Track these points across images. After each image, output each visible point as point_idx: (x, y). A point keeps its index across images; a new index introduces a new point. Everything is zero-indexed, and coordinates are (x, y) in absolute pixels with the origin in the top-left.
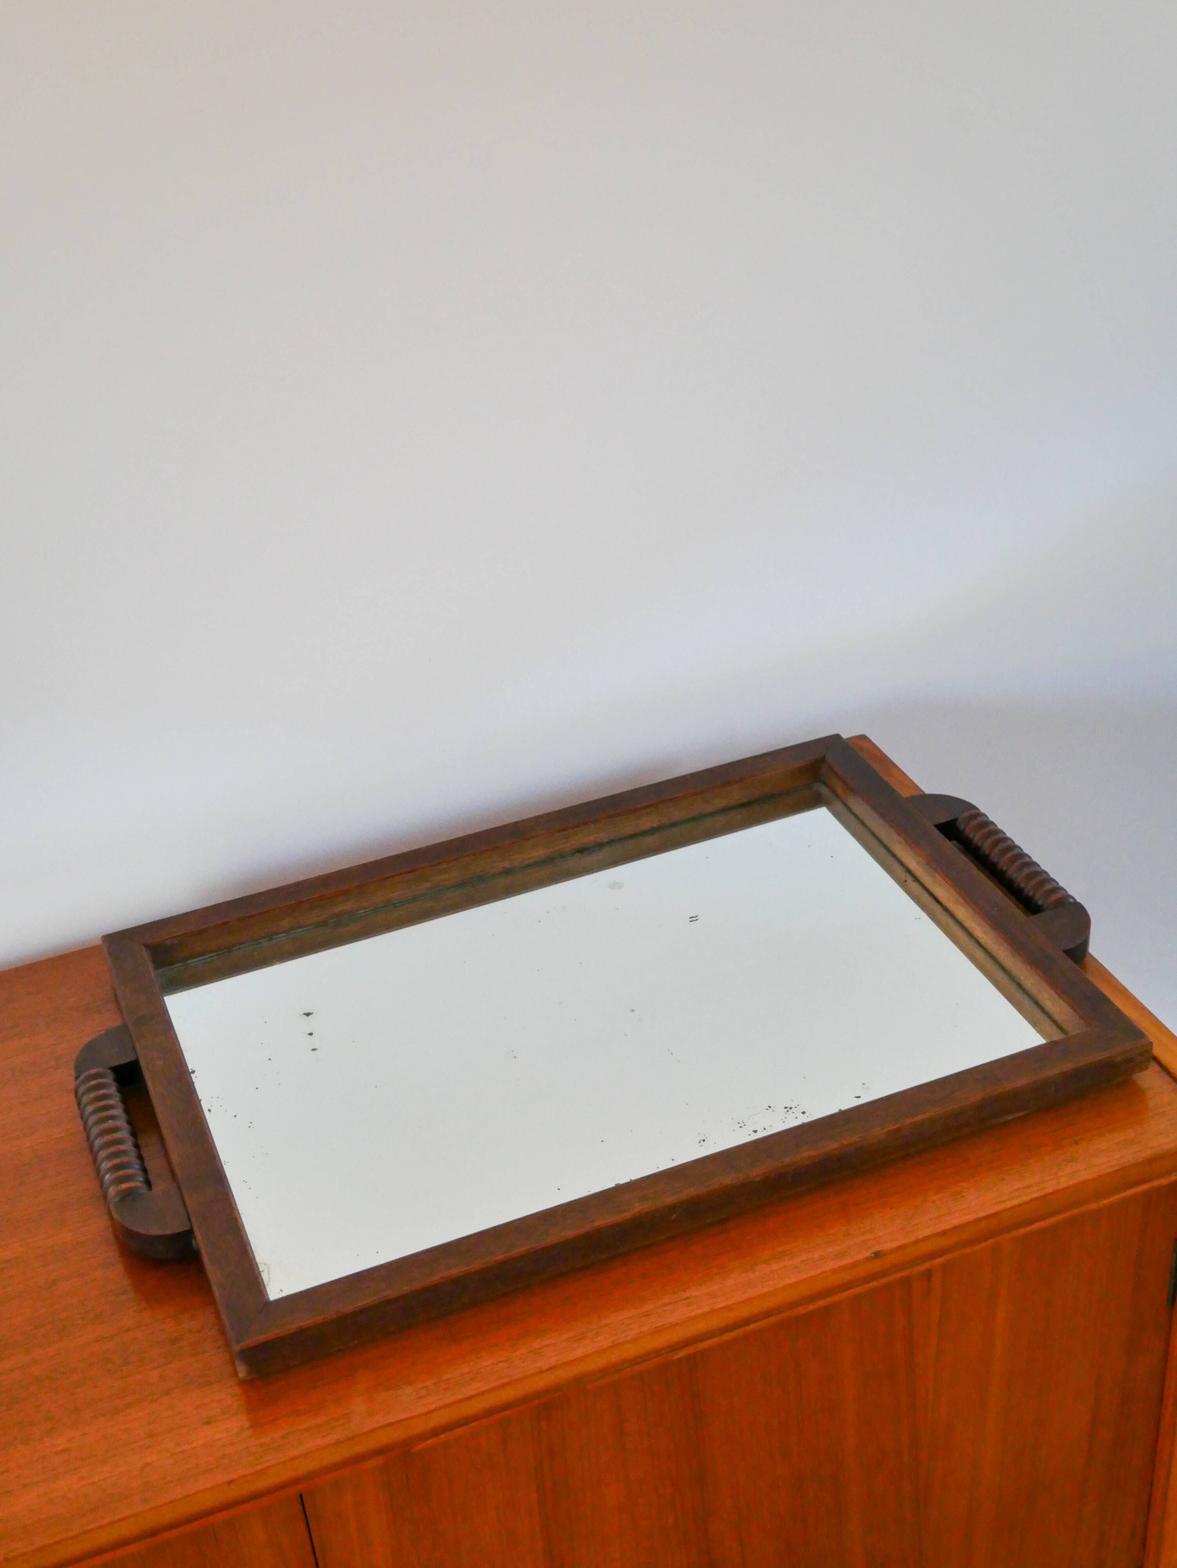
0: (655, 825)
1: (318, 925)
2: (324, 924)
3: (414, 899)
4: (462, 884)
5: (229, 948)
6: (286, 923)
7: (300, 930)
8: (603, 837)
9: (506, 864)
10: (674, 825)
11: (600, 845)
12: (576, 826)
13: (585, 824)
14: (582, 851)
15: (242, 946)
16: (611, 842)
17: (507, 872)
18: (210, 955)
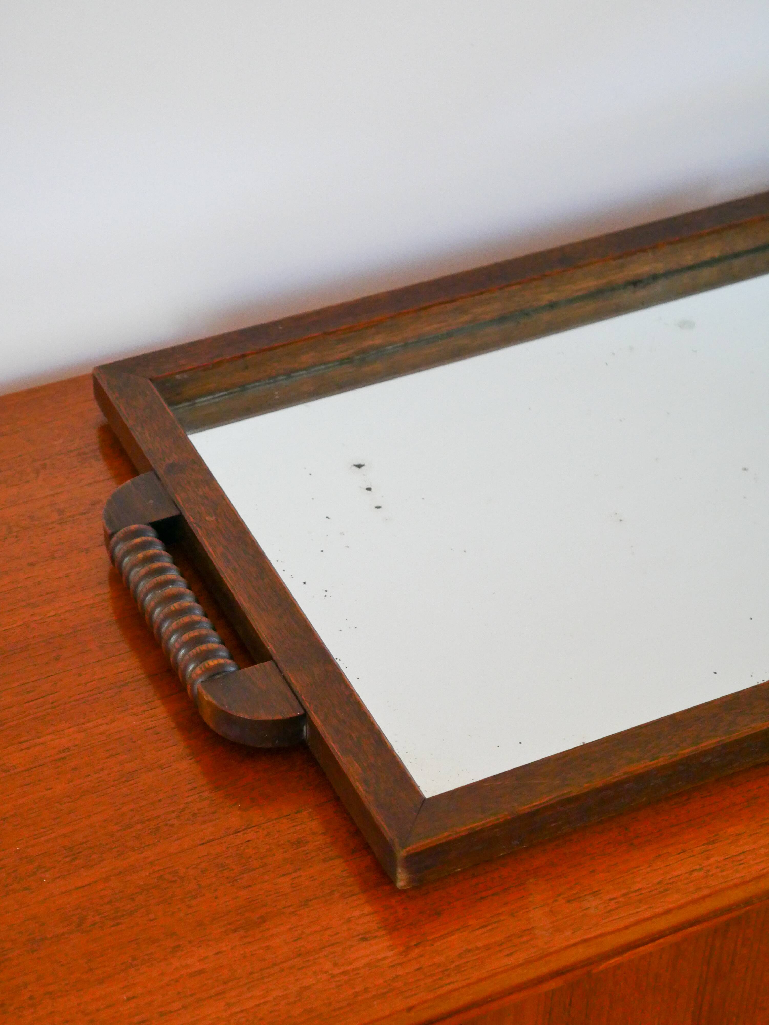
0: (717, 254)
1: (342, 362)
2: (349, 360)
3: (449, 335)
4: (502, 319)
5: (243, 387)
6: (306, 358)
7: (322, 367)
8: (660, 267)
9: (552, 297)
10: (736, 255)
11: (655, 277)
12: (634, 253)
13: (643, 250)
14: (635, 283)
15: (257, 384)
16: (667, 274)
17: (552, 305)
18: (222, 394)
